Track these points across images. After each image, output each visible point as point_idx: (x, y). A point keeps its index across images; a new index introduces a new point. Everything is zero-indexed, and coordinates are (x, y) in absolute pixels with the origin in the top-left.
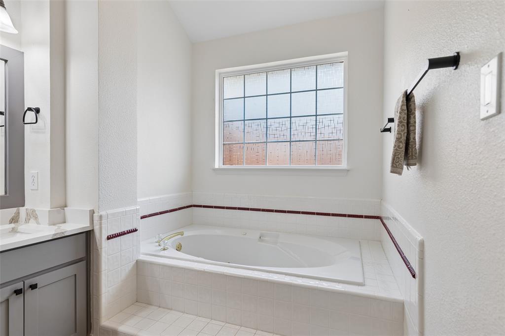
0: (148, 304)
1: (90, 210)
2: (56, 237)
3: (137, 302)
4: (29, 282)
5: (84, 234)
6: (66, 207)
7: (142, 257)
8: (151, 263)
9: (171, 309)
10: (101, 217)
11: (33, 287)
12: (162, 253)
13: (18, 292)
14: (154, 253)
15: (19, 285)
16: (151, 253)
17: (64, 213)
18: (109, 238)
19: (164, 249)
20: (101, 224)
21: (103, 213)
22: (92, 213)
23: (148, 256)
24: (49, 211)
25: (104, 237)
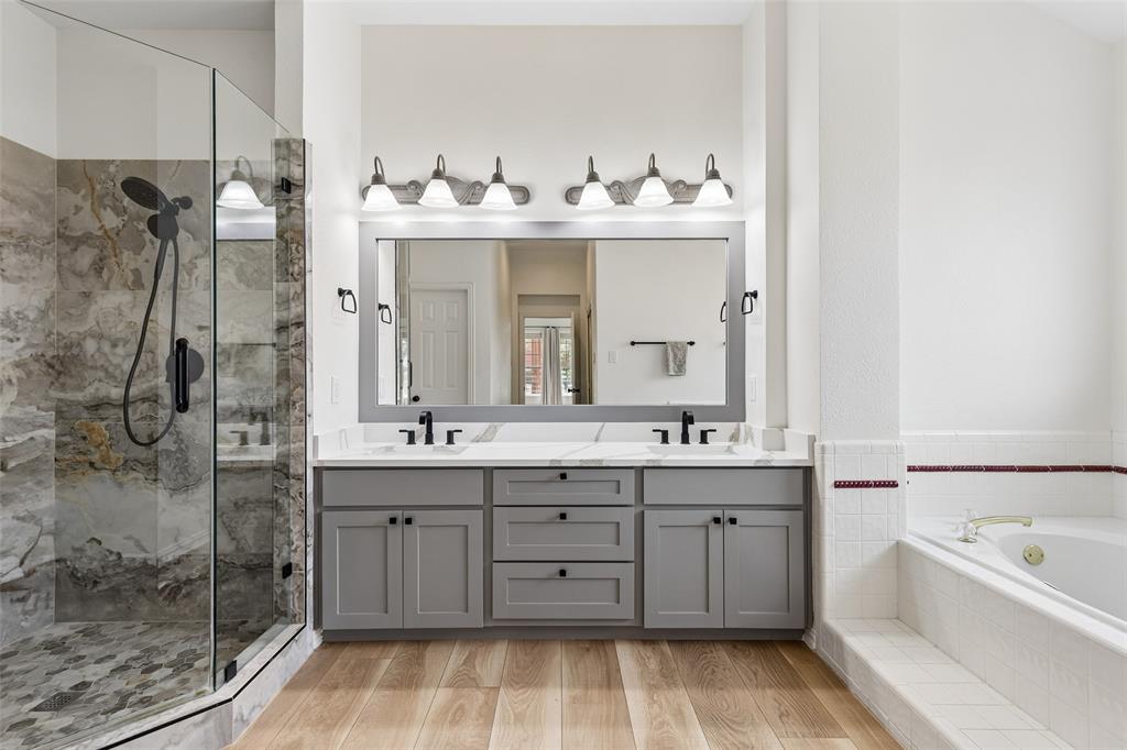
0: (916, 631)
1: (809, 436)
2: (759, 465)
3: (898, 618)
4: (730, 513)
5: (801, 471)
6: (787, 427)
7: (909, 539)
8: (921, 555)
9: (958, 662)
10: (823, 448)
11: (733, 521)
12: (960, 547)
13: (717, 520)
14: (939, 541)
15: (718, 513)
16: (934, 539)
17: (783, 436)
18: (838, 485)
19: (966, 541)
20: (823, 459)
21: (827, 443)
22: (812, 440)
23: (924, 542)
24: (764, 431)
25: (829, 481)
